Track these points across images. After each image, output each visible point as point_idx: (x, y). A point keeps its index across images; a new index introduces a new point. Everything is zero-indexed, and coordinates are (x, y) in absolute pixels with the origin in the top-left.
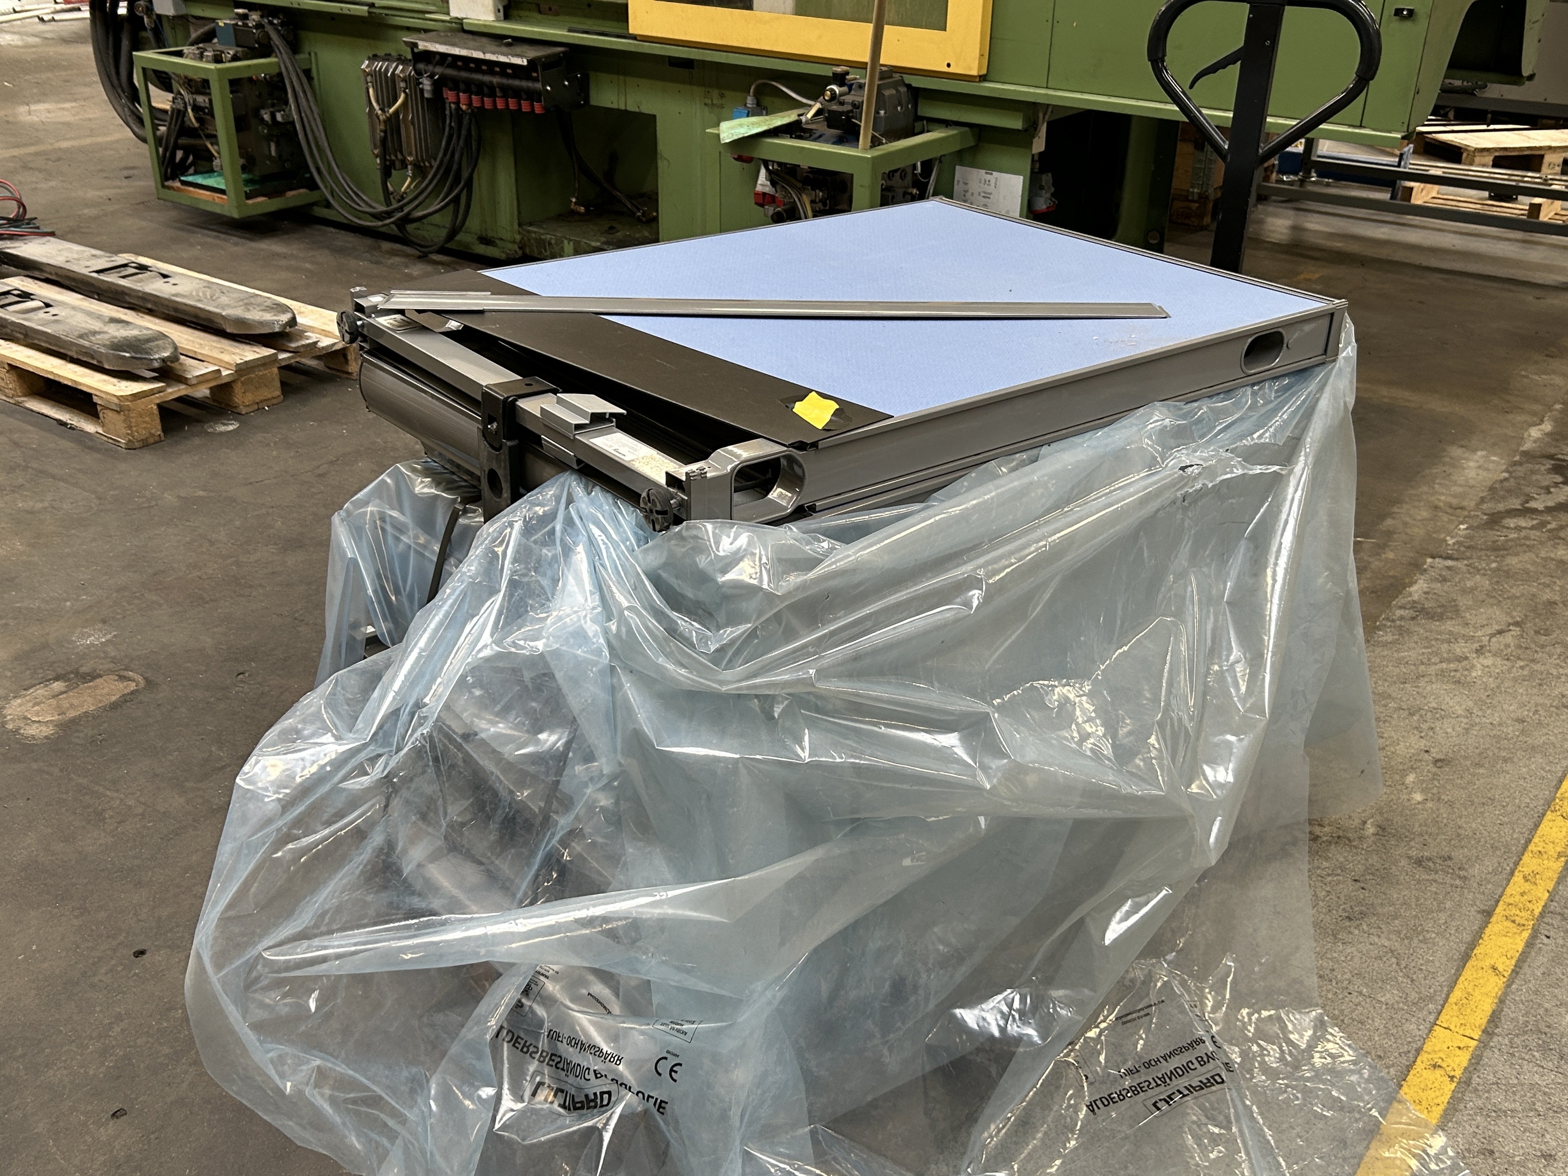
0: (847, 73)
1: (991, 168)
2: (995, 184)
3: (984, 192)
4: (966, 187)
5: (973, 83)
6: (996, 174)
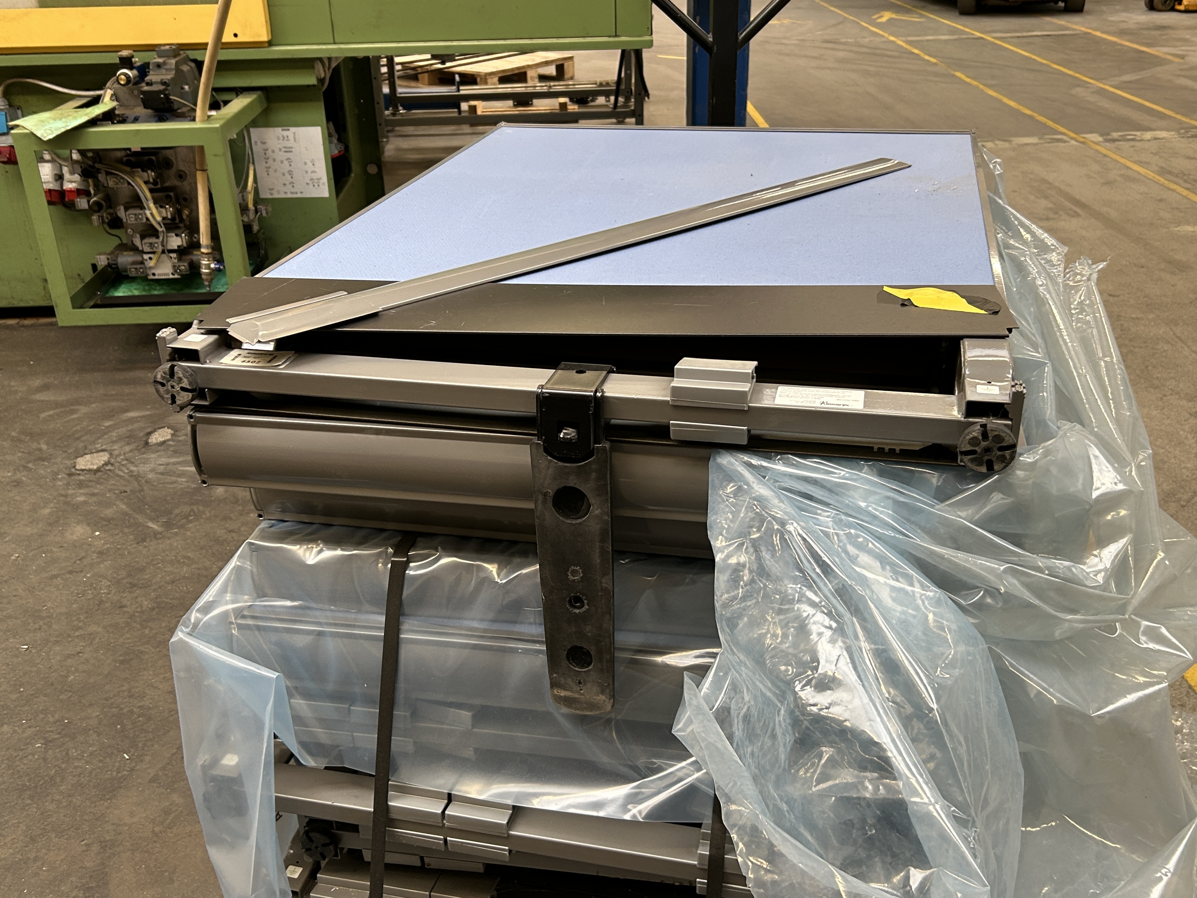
0: (133, 57)
1: (286, 125)
2: (295, 138)
3: (285, 147)
4: (265, 146)
5: (262, 49)
6: (293, 129)
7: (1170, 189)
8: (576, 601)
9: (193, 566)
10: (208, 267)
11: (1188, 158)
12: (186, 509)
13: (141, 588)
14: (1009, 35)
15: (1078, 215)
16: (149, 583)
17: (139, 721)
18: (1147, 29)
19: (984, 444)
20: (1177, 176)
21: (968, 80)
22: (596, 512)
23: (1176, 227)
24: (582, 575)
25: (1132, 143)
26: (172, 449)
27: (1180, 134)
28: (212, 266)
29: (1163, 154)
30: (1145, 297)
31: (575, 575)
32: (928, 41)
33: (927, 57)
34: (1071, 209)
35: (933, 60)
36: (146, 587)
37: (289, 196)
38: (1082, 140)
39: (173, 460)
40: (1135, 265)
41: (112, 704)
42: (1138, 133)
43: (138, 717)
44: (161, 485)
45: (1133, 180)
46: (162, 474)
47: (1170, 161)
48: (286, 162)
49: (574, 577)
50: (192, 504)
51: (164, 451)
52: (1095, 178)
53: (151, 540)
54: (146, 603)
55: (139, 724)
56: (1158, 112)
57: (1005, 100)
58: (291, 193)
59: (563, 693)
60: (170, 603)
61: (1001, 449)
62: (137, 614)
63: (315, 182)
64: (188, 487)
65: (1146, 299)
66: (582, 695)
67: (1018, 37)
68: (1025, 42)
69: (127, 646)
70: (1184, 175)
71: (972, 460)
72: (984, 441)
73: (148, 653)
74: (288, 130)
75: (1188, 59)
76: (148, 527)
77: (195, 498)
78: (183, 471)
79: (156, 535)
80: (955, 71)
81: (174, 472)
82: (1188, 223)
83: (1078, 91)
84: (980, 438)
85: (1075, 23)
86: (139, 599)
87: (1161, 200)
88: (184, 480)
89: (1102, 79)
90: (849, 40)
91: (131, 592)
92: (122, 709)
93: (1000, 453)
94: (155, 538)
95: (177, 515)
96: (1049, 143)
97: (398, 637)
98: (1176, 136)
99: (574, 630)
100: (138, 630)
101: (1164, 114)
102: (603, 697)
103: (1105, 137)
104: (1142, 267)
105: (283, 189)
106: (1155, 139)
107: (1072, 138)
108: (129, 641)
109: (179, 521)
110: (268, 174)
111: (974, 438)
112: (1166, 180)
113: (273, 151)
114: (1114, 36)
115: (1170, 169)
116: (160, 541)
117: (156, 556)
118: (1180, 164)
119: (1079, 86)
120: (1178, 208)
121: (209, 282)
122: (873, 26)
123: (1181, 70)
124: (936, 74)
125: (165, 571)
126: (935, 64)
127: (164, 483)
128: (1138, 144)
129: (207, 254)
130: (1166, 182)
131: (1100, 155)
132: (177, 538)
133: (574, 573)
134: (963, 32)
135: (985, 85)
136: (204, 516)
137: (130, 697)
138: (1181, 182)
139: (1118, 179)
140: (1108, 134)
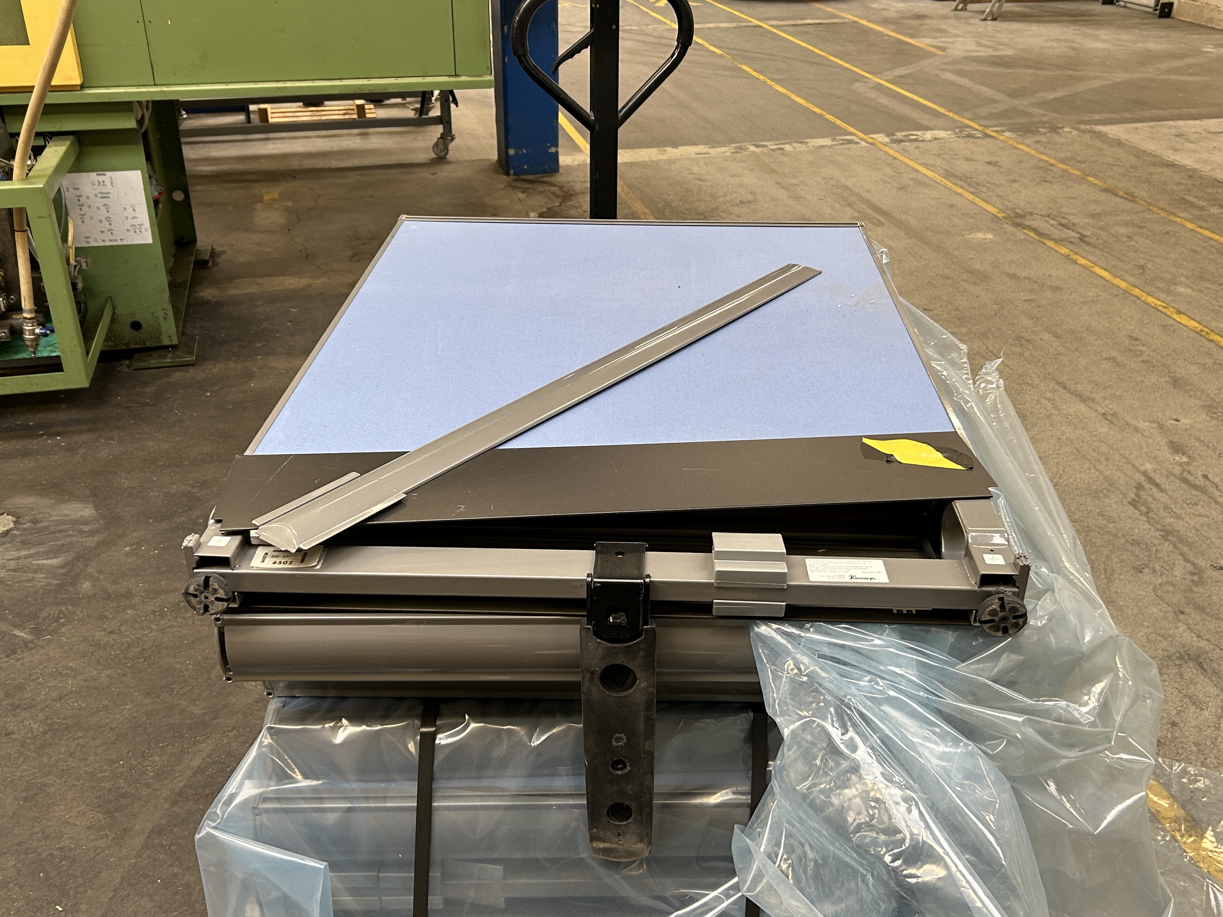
1: (101, 169)
2: (112, 183)
3: (101, 193)
4: (78, 193)
5: (74, 93)
6: (109, 174)
7: (957, 193)
8: (618, 763)
9: (80, 677)
10: (32, 332)
11: (967, 159)
12: (53, 611)
13: (25, 709)
14: (784, 23)
15: (880, 224)
16: (34, 703)
17: (64, 865)
18: (907, 18)
19: (1001, 614)
20: (961, 180)
21: (755, 74)
22: (643, 685)
23: (970, 234)
24: (626, 741)
25: (916, 144)
26: (19, 540)
27: (955, 133)
28: (37, 331)
29: (945, 156)
30: (955, 310)
31: (619, 741)
32: (710, 28)
33: (712, 48)
34: (875, 218)
35: (718, 51)
36: (31, 708)
37: (108, 243)
38: (871, 141)
39: (23, 553)
40: (942, 277)
41: (27, 849)
42: (919, 133)
43: (61, 861)
44: (17, 585)
45: (923, 184)
46: (15, 570)
47: (952, 163)
48: (103, 210)
49: (618, 743)
50: (58, 604)
51: (9, 542)
52: (889, 183)
53: (23, 652)
54: (35, 726)
55: (64, 869)
56: (933, 110)
57: (793, 97)
58: (110, 240)
59: (602, 845)
60: (64, 724)
61: (1015, 617)
62: (28, 741)
63: (137, 229)
64: (49, 584)
65: (957, 312)
66: (621, 845)
67: (793, 25)
68: (800, 31)
69: (27, 779)
70: (967, 178)
71: (990, 628)
72: (1001, 611)
73: (53, 785)
74: (105, 175)
75: (949, 51)
76: (14, 635)
77: (60, 596)
78: (39, 565)
79: (26, 644)
80: (742, 64)
81: (29, 568)
82: (979, 230)
83: (857, 86)
84: (999, 609)
85: (843, 11)
86: (26, 723)
87: (952, 206)
88: (42, 576)
89: (877, 73)
90: (634, 28)
91: (15, 716)
92: (39, 854)
93: (1015, 621)
94: (27, 647)
95: (45, 619)
96: (842, 144)
97: (431, 804)
98: (953, 136)
99: (615, 789)
100: (35, 759)
101: (938, 112)
102: (642, 845)
103: (891, 137)
104: (947, 278)
105: (101, 237)
106: (936, 139)
107: (862, 139)
108: (28, 773)
109: (49, 625)
110: (83, 222)
111: (994, 610)
112: (953, 183)
113: (88, 198)
114: (879, 25)
115: (953, 171)
116: (32, 651)
117: (34, 669)
118: (962, 166)
119: (857, 80)
120: (967, 214)
121: (34, 348)
122: (654, 12)
123: (944, 63)
124: (724, 68)
125: (48, 687)
126: (721, 56)
127: (20, 582)
128: (921, 145)
129: (30, 319)
130: (953, 186)
131: (891, 158)
132: (52, 646)
133: (618, 739)
134: (740, 20)
135: (772, 80)
136: (76, 618)
137: (46, 838)
138: (965, 185)
139: (910, 183)
140: (894, 135)
